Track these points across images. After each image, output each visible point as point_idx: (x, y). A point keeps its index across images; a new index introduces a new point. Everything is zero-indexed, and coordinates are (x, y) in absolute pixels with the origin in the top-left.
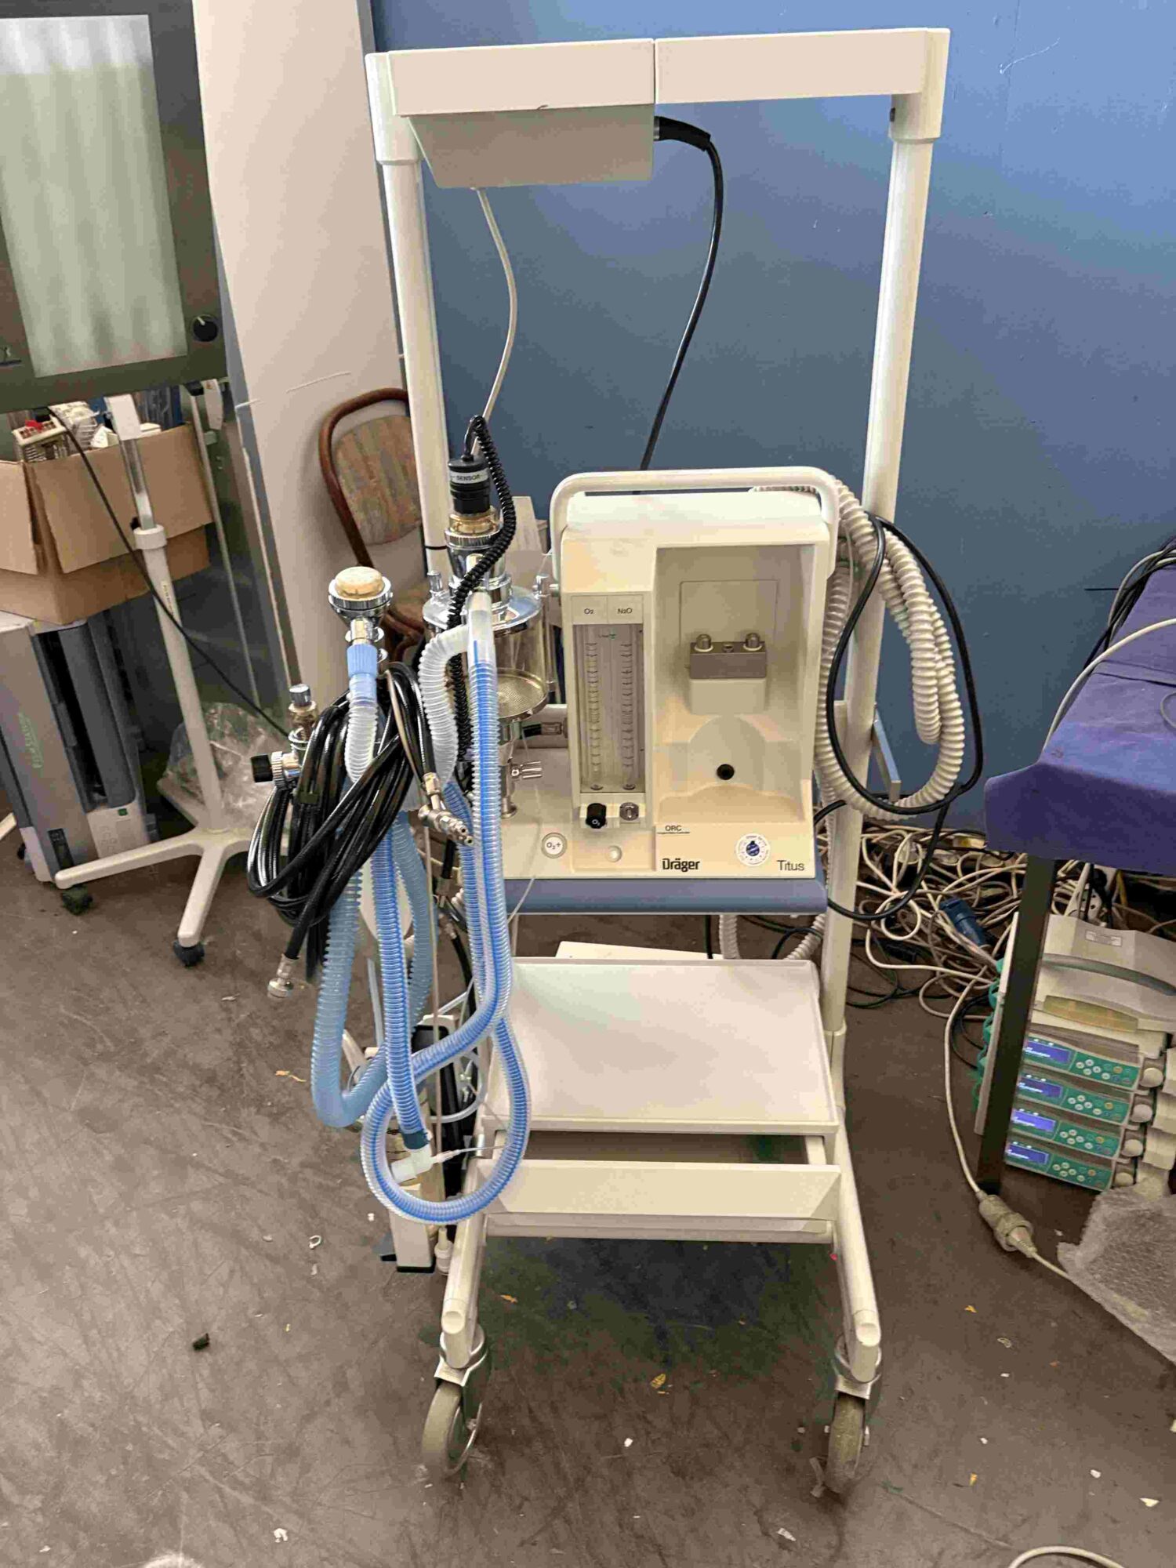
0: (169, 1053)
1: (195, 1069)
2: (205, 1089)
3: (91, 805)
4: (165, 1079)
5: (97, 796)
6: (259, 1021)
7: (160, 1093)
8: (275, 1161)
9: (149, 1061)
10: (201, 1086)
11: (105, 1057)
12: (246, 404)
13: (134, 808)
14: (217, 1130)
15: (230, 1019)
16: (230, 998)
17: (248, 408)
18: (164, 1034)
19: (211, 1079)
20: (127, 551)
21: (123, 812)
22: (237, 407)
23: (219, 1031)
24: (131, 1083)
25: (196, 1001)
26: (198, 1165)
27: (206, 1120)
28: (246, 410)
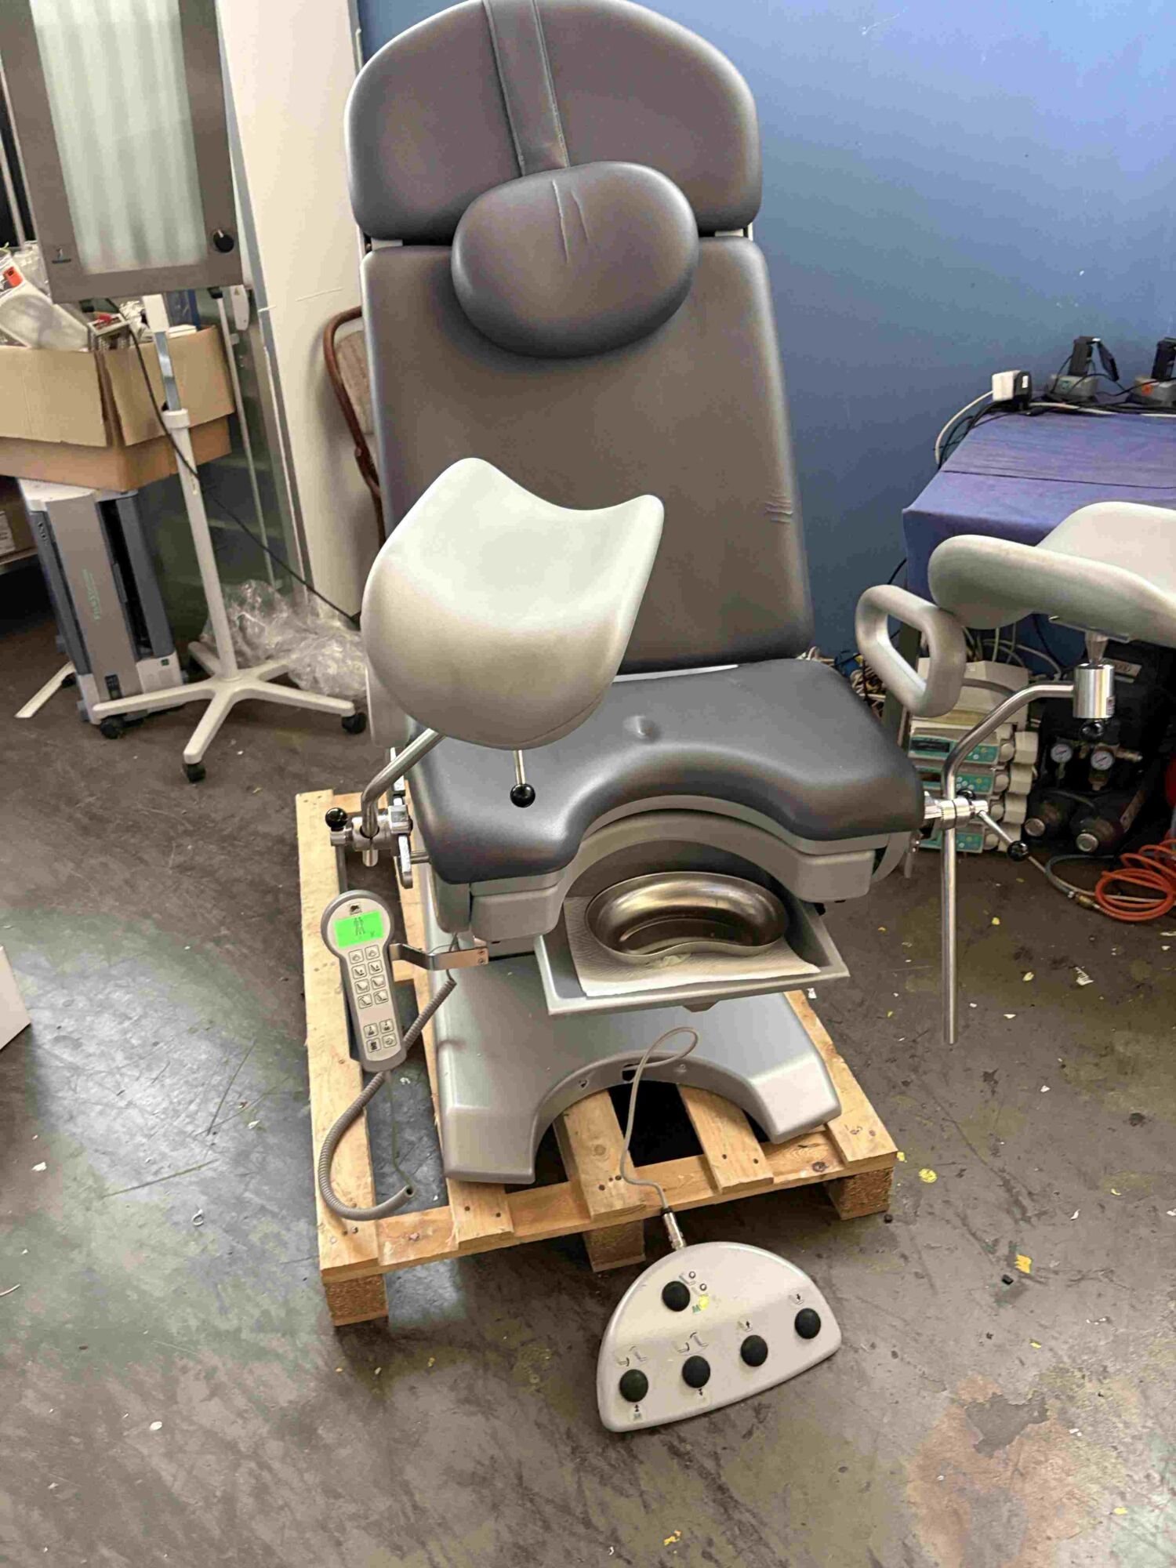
0: (241, 828)
3: (139, 657)
4: (242, 844)
5: (143, 650)
7: (240, 852)
9: (225, 833)
11: (188, 834)
12: (265, 309)
13: (172, 658)
18: (232, 816)
21: (165, 663)
22: (260, 310)
24: (215, 848)
28: (266, 314)
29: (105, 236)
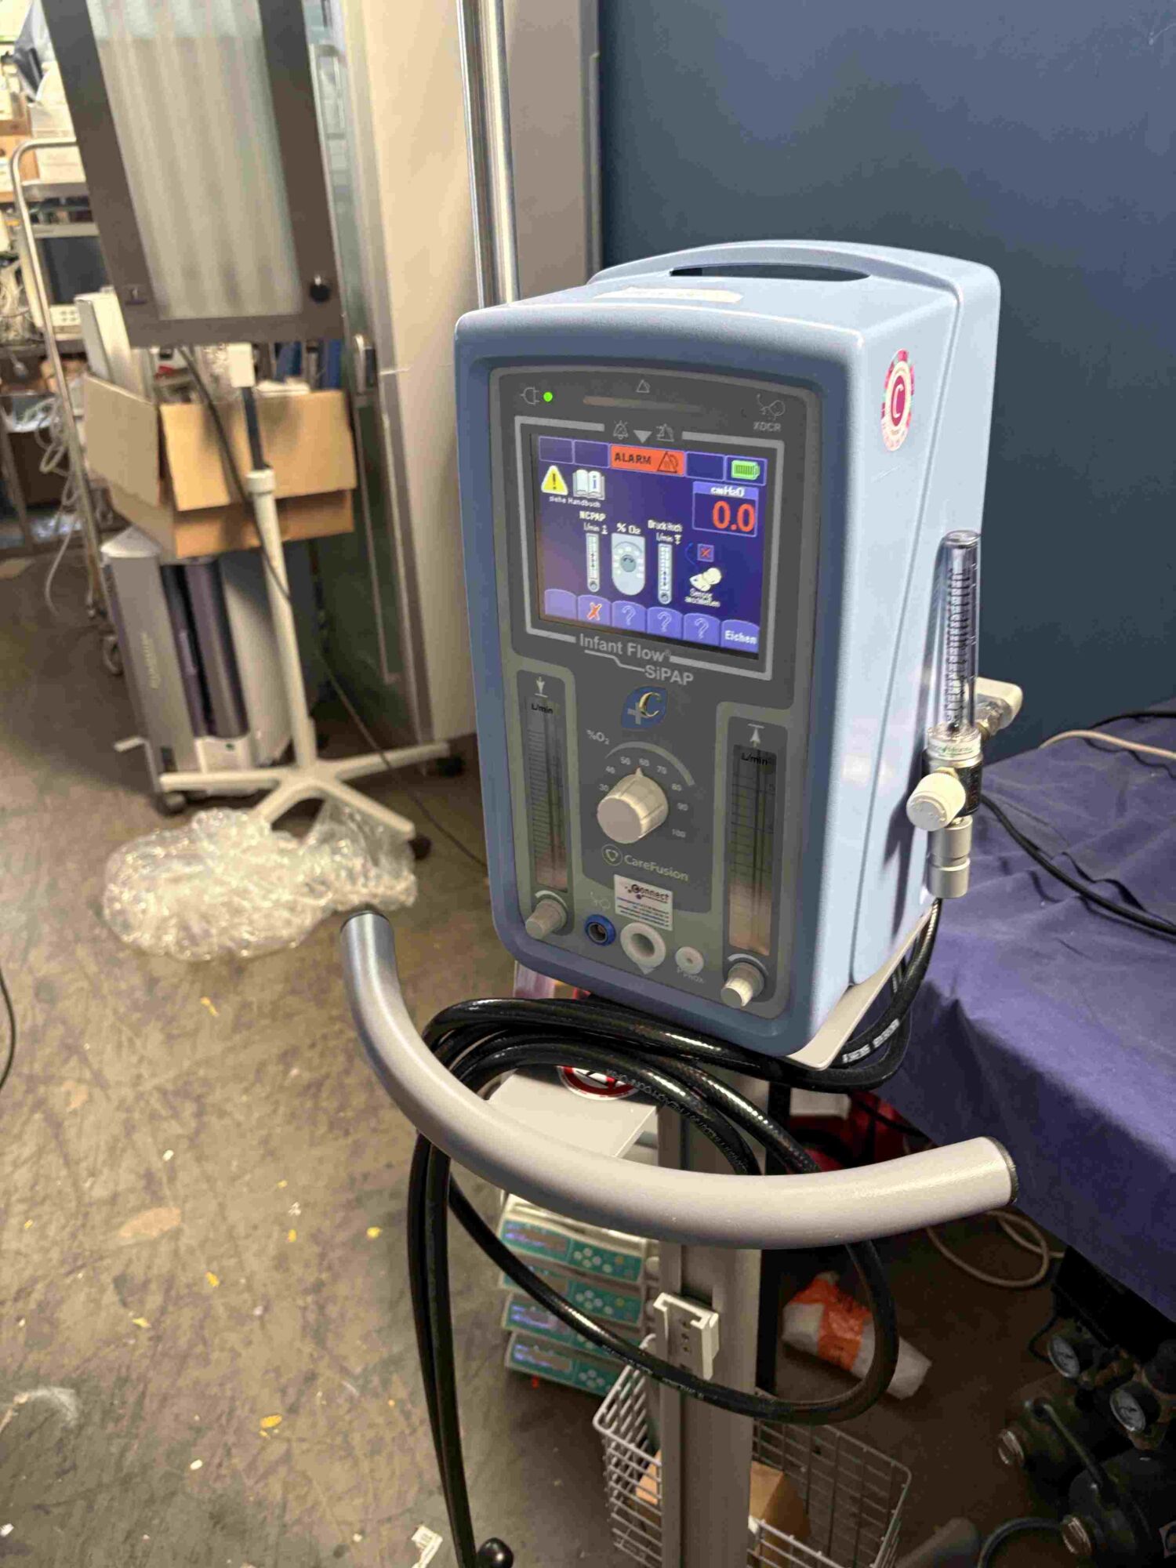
2: (139, 994)
4: (118, 973)
5: (205, 725)
7: (105, 984)
8: (139, 1077)
10: (139, 989)
14: (120, 1032)
17: (393, 377)
19: (151, 987)
22: (384, 371)
24: (93, 969)
27: (120, 1020)
28: (392, 379)
29: (191, 274)
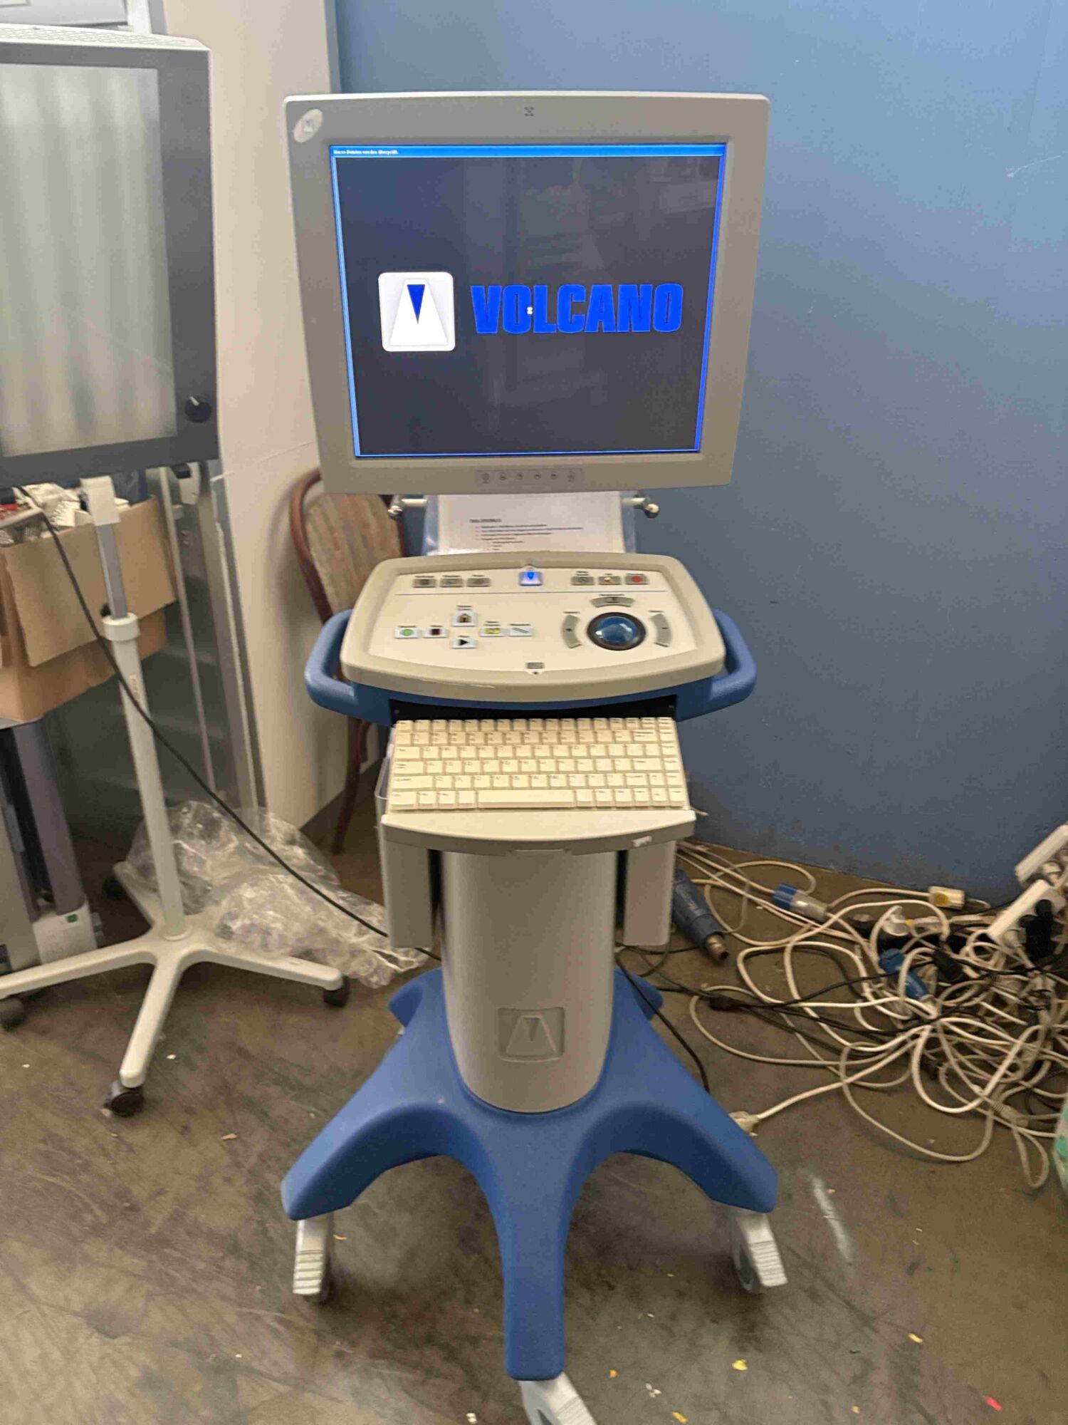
0: (176, 1219)
1: (211, 1236)
2: (229, 1263)
3: (36, 913)
4: (177, 1254)
5: (42, 904)
6: (271, 1164)
7: (175, 1274)
9: (153, 1230)
10: (223, 1259)
11: (97, 1230)
12: (219, 477)
13: (83, 913)
14: (258, 1318)
15: (238, 1165)
16: (232, 1136)
17: (221, 482)
18: (161, 1192)
19: (235, 1250)
20: (94, 638)
21: (72, 919)
22: (214, 479)
23: (228, 1180)
24: (136, 1264)
25: (194, 1144)
26: (249, 1371)
27: (240, 1305)
